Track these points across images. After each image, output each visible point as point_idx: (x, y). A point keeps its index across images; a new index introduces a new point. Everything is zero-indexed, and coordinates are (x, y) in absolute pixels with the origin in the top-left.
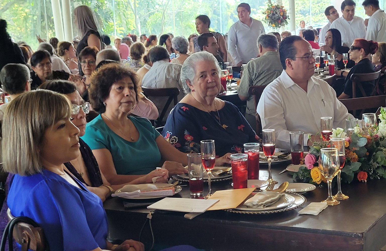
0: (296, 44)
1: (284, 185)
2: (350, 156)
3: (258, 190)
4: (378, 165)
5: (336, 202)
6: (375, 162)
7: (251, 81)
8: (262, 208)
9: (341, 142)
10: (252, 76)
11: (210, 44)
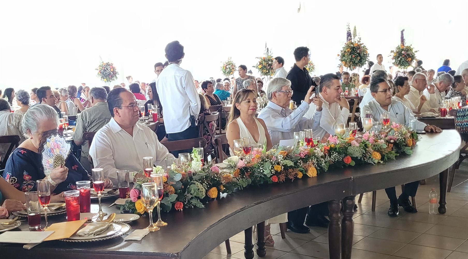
0: (122, 95)
1: (112, 216)
2: (168, 189)
3: (90, 221)
4: (192, 196)
5: (156, 228)
6: (189, 194)
7: (85, 128)
8: (92, 237)
9: (159, 178)
10: (85, 124)
11: (48, 97)
